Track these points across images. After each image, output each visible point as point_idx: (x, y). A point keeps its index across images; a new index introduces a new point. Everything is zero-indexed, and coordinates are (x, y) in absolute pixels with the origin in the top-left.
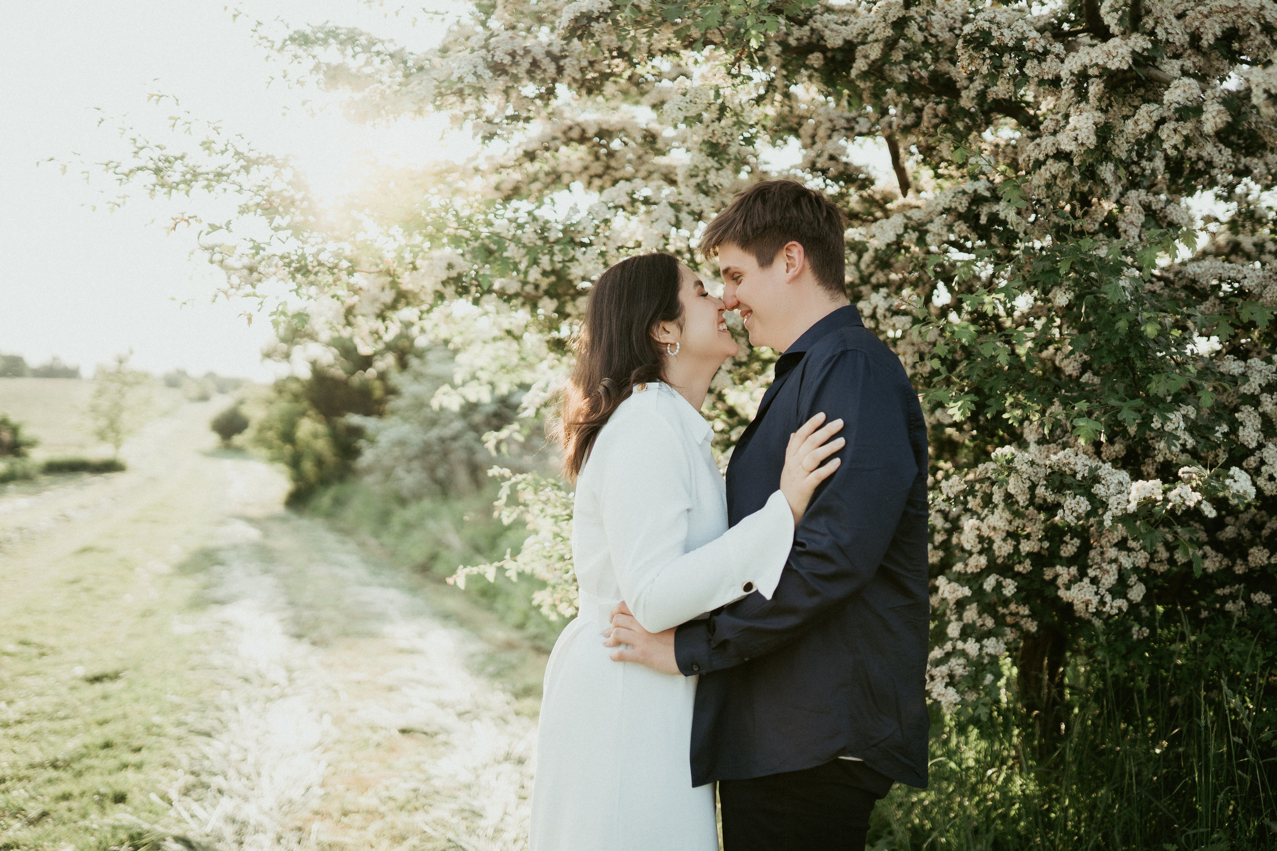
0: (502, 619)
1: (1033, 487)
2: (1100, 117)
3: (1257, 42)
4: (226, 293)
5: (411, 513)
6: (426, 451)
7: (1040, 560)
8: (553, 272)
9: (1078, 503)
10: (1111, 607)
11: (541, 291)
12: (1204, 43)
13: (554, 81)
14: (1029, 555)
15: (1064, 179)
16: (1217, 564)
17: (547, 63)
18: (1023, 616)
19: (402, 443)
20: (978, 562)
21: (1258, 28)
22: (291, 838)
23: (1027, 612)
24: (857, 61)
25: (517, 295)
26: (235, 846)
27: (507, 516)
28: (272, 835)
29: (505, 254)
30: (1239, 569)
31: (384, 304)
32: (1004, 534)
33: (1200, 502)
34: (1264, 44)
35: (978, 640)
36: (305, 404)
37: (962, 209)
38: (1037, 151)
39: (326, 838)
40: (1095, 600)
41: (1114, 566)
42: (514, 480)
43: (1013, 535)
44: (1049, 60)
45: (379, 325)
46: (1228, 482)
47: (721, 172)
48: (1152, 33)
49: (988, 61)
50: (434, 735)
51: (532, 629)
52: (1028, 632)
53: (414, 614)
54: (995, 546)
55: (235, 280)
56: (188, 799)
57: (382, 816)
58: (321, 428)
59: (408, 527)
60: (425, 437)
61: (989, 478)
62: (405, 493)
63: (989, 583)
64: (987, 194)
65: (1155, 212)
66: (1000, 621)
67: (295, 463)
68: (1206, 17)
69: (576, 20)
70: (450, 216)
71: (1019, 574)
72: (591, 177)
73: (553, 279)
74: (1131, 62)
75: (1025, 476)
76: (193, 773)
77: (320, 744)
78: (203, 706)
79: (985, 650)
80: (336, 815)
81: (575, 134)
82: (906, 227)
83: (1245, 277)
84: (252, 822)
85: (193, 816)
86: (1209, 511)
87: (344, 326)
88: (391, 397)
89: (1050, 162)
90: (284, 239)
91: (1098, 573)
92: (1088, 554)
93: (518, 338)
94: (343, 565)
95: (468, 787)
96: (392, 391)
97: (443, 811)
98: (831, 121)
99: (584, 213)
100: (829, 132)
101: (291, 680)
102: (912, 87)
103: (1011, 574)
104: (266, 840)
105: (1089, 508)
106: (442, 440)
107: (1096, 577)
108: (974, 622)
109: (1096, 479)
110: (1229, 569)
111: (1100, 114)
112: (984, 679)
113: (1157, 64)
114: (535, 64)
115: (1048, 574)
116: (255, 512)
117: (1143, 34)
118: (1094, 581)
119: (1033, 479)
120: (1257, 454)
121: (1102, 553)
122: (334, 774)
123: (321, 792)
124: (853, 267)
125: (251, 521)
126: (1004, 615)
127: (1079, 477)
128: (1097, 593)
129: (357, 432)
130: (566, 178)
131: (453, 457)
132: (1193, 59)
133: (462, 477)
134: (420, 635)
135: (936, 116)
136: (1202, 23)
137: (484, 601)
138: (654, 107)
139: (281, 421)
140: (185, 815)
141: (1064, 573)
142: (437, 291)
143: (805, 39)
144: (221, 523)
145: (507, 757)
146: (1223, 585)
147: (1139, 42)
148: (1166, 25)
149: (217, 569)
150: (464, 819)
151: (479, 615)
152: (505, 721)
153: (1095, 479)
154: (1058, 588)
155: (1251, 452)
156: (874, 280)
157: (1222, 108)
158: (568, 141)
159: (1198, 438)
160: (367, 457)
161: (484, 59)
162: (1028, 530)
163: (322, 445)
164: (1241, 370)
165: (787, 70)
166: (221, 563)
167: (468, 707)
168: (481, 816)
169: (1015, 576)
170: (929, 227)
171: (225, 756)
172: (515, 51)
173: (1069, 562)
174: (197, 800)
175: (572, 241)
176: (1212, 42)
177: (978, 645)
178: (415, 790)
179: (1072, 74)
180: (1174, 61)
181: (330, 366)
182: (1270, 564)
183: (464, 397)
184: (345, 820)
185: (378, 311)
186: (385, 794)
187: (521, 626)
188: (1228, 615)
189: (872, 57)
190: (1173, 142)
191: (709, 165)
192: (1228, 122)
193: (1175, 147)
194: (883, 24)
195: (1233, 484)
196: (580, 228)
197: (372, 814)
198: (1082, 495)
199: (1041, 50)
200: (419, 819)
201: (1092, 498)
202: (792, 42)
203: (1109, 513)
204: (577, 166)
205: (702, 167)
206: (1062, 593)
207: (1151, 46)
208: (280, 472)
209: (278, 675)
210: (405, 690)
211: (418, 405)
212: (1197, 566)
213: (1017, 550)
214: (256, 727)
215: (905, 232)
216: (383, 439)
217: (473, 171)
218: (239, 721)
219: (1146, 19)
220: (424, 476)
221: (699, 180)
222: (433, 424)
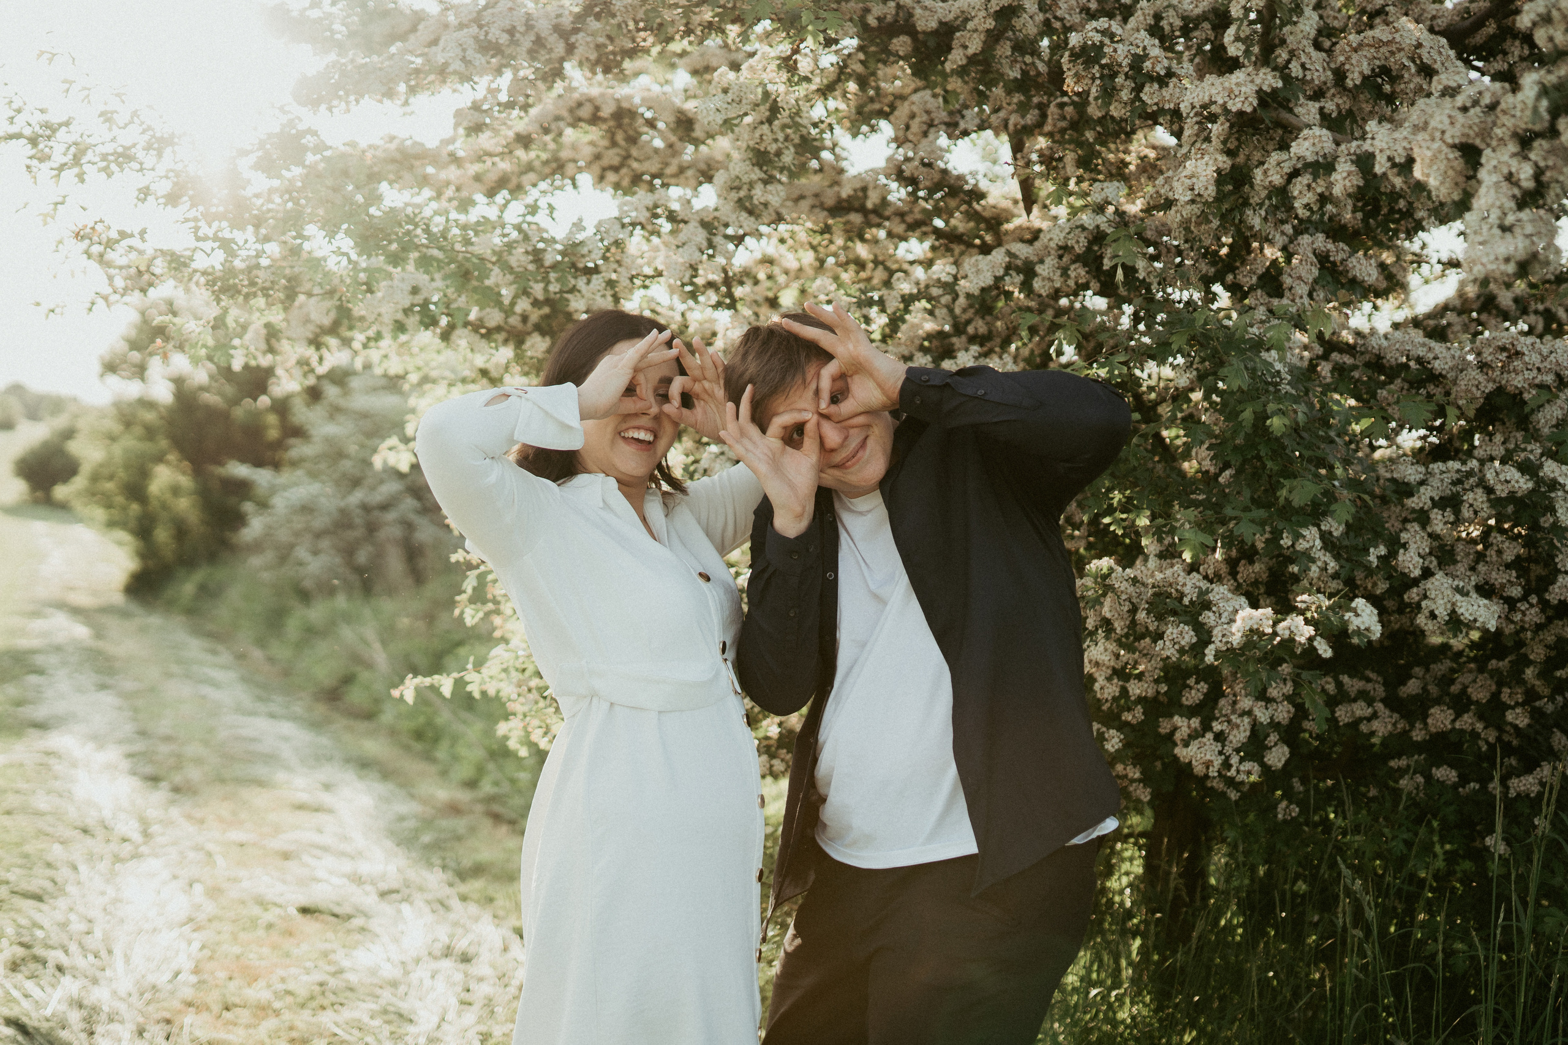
0: (444, 773)
1: (1134, 610)
2: (1225, 162)
3: (1412, 86)
4: (105, 298)
5: (317, 613)
6: (343, 522)
7: (1156, 707)
8: (548, 301)
9: (1181, 633)
10: (1238, 771)
11: (530, 325)
12: (1349, 83)
13: (562, 60)
14: (1141, 700)
16: (1390, 727)
17: (554, 41)
18: (1132, 781)
19: (306, 509)
21: (1413, 70)
22: (156, 1032)
23: (1137, 775)
24: (954, 52)
25: (499, 329)
26: (83, 1036)
27: (471, 616)
28: (131, 1027)
29: (487, 282)
31: (320, 327)
32: (1109, 672)
33: (1311, 639)
36: (164, 443)
37: (1080, 249)
39: (203, 1035)
40: (1218, 762)
41: (1246, 720)
43: (1120, 674)
44: (1171, 85)
45: (311, 353)
46: (1348, 615)
47: (769, 187)
48: (1285, 68)
49: (1098, 82)
50: (349, 917)
51: (487, 788)
52: (1140, 801)
53: (319, 758)
54: (1097, 687)
55: (120, 283)
56: (19, 977)
57: (277, 1013)
58: (185, 481)
59: (311, 633)
60: (342, 504)
62: (308, 584)
65: (1334, 263)
67: (143, 531)
68: (1356, 50)
70: (419, 231)
71: (1127, 724)
72: (604, 169)
73: (546, 310)
74: (1255, 103)
75: (1124, 597)
76: (22, 944)
77: (190, 920)
78: (28, 862)
80: (216, 1008)
81: (586, 112)
82: (1008, 268)
83: (1436, 358)
84: (106, 1008)
85: (26, 996)
86: (1325, 650)
87: (264, 353)
88: (292, 441)
91: (1225, 726)
92: (1216, 703)
93: (495, 382)
94: (215, 684)
95: (394, 984)
97: (360, 1011)
98: (928, 112)
99: (590, 231)
100: (925, 127)
101: (146, 834)
102: (1027, 84)
103: (1117, 723)
104: (125, 1032)
105: (1194, 640)
106: (366, 508)
107: (1222, 732)
109: (1207, 605)
110: (1405, 733)
111: (1225, 158)
113: (1291, 105)
114: (539, 42)
115: (1165, 727)
116: (82, 599)
117: (1274, 70)
118: (1220, 737)
119: (1133, 600)
121: (1235, 703)
122: (211, 958)
123: (193, 979)
124: (945, 311)
125: (77, 612)
127: (1186, 601)
128: (1220, 753)
129: (242, 488)
130: (570, 168)
131: (383, 534)
132: (1338, 100)
133: (395, 564)
134: (327, 787)
135: (1064, 118)
136: (1348, 58)
137: (418, 746)
138: (695, 72)
139: (127, 467)
140: (15, 993)
141: (1183, 725)
142: (396, 321)
143: (889, 18)
144: (36, 614)
145: (447, 952)
146: (1397, 755)
147: (1268, 79)
148: (1303, 59)
149: (33, 679)
150: (389, 1022)
151: (413, 766)
152: (447, 908)
153: (1205, 605)
154: (1176, 745)
155: (1416, 582)
156: (970, 330)
157: (1353, 168)
158: (576, 121)
159: (1343, 562)
160: (255, 527)
161: (476, 38)
162: (1141, 668)
163: (187, 508)
165: (865, 53)
166: (40, 671)
167: (395, 885)
168: (411, 1021)
169: (1122, 726)
170: (1039, 269)
171: (64, 925)
172: (514, 27)
173: (1191, 712)
174: (29, 978)
175: (573, 265)
176: (1358, 82)
178: (321, 984)
179: (1194, 108)
180: (1311, 103)
181: (202, 388)
182: (1454, 729)
184: (227, 1015)
185: (311, 336)
186: (280, 987)
187: (471, 784)
189: (970, 51)
190: (1305, 201)
191: (754, 177)
192: (1359, 187)
193: (1307, 206)
194: (983, 13)
195: (1353, 619)
196: (585, 251)
197: (263, 1010)
198: (1186, 623)
199: (1162, 73)
200: (327, 1019)
201: (1198, 627)
202: (872, 21)
203: (1212, 647)
204: (586, 153)
205: (745, 179)
206: (1180, 751)
207: (1280, 84)
208: (120, 543)
209: (129, 828)
210: (306, 858)
211: (336, 453)
212: (1364, 728)
213: (1124, 691)
214: (103, 893)
215: (1006, 274)
216: (279, 503)
217: (448, 159)
218: (79, 883)
219: (1278, 51)
220: (338, 560)
221: (742, 194)
222: (356, 483)
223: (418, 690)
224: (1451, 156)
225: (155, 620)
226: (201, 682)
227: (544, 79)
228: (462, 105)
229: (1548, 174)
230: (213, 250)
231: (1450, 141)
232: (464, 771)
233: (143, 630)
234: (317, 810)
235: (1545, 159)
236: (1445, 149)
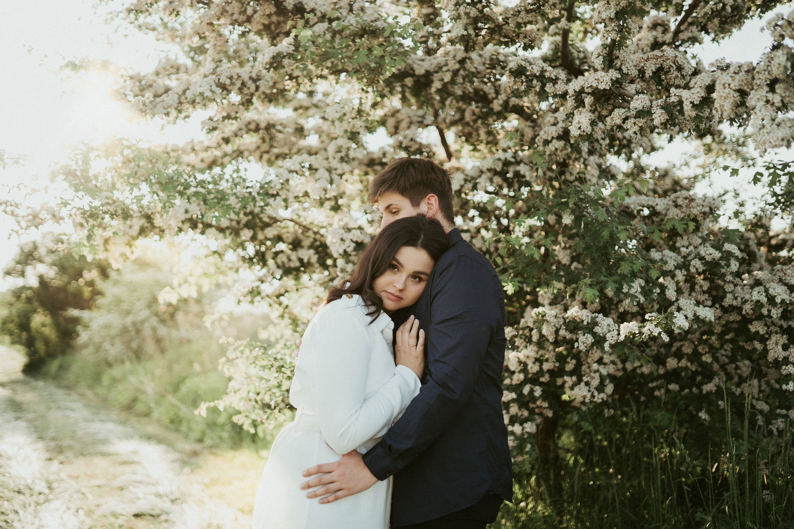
0: (186, 437)
1: (557, 331)
2: (591, 116)
4: (17, 232)
5: (116, 372)
6: (125, 331)
7: (554, 374)
8: (252, 213)
9: (586, 338)
10: (598, 398)
11: (241, 225)
12: (647, 75)
13: (252, 94)
14: (548, 371)
15: (562, 151)
17: (250, 84)
18: (545, 408)
19: (107, 327)
20: (519, 377)
23: (547, 406)
24: (435, 82)
29: (227, 203)
30: (662, 371)
32: (534, 360)
33: (660, 333)
34: (677, 76)
35: (521, 424)
36: (36, 304)
37: (499, 169)
38: (546, 135)
40: (589, 395)
41: (598, 374)
42: (236, 345)
43: (539, 361)
44: (559, 83)
45: (127, 250)
46: (674, 320)
48: (620, 70)
49: (525, 84)
50: (158, 516)
52: (547, 417)
54: (529, 367)
55: (24, 224)
58: (48, 320)
59: (114, 381)
60: (123, 322)
61: (528, 327)
62: (110, 359)
63: (526, 390)
64: (513, 160)
65: (604, 169)
66: (532, 412)
67: (29, 344)
68: (647, 61)
69: (274, 58)
71: (542, 383)
72: (262, 153)
73: (250, 217)
74: (611, 85)
75: (553, 324)
79: (526, 430)
81: (252, 126)
82: (466, 180)
86: (665, 338)
88: (98, 297)
89: (554, 141)
90: (81, 197)
91: (588, 379)
92: (581, 368)
94: (72, 410)
96: (97, 293)
98: (410, 117)
100: (408, 125)
101: (50, 488)
102: (466, 98)
103: (537, 383)
105: (593, 340)
106: (134, 323)
107: (588, 381)
108: (517, 414)
110: (656, 371)
111: (591, 114)
112: (526, 447)
113: (623, 86)
114: (243, 84)
115: (559, 382)
117: (616, 70)
118: (587, 384)
119: (557, 325)
120: (676, 304)
121: (589, 367)
126: (533, 409)
127: (585, 323)
128: (589, 391)
129: (76, 321)
130: (246, 154)
131: (144, 334)
132: (640, 84)
135: (475, 115)
136: (645, 64)
137: (171, 426)
139: (19, 317)
141: (569, 380)
142: (178, 227)
143: (403, 70)
146: (652, 381)
147: (614, 74)
148: (627, 65)
151: (171, 436)
153: (595, 324)
154: (566, 389)
157: (664, 111)
158: (249, 131)
160: (83, 336)
161: (215, 81)
162: (547, 356)
163: (49, 332)
164: (660, 257)
169: (541, 384)
172: (232, 76)
173: (571, 374)
176: (651, 75)
177: (521, 428)
179: (575, 91)
180: (631, 85)
181: (52, 279)
182: (678, 366)
183: (179, 294)
188: (658, 399)
189: (445, 80)
190: (634, 130)
193: (635, 133)
194: (453, 61)
198: (588, 333)
199: (554, 78)
201: (594, 335)
203: (607, 343)
204: (253, 147)
207: (620, 76)
208: (19, 351)
209: (41, 486)
210: (131, 488)
211: (118, 301)
212: (638, 371)
213: (541, 369)
214: (33, 524)
215: (465, 183)
216: (94, 325)
217: (191, 150)
218: (20, 520)
219: (616, 62)
220: (123, 347)
221: (343, 154)
222: (128, 313)
223: (208, 409)
224: (736, 95)
225: (40, 383)
226: (67, 409)
227: (243, 104)
228: (204, 119)
229: (787, 99)
230: (83, 196)
231: (734, 88)
232: (196, 435)
233: (34, 389)
234: (132, 463)
235: (785, 92)
236: (732, 92)
